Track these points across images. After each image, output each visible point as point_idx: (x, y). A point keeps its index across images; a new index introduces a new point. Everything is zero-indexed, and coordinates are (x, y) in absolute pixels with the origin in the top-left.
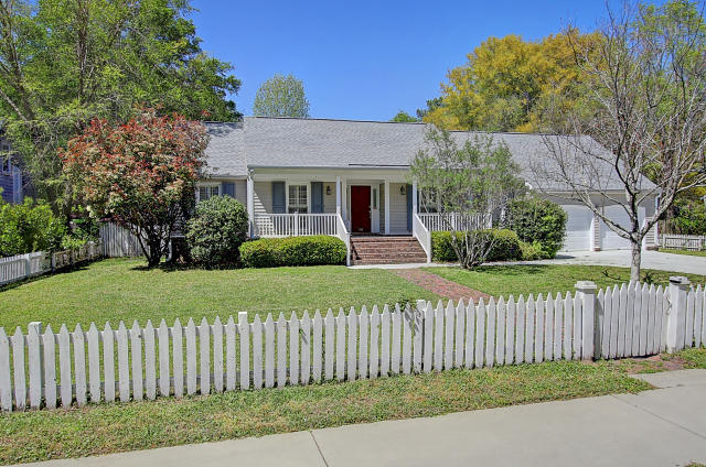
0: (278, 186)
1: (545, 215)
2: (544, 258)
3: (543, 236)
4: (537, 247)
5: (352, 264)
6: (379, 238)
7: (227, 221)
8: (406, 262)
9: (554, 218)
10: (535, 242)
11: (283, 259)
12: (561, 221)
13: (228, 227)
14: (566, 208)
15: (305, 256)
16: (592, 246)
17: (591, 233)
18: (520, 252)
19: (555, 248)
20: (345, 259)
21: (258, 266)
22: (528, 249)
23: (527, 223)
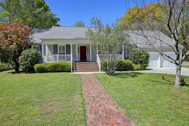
0: (55, 46)
1: (142, 55)
2: (141, 70)
3: (141, 62)
4: (139, 66)
5: (73, 72)
6: (89, 63)
7: (29, 57)
8: (92, 71)
9: (145, 56)
10: (138, 64)
11: (49, 70)
12: (148, 57)
13: (29, 59)
14: (149, 53)
15: (56, 69)
16: (159, 66)
17: (159, 61)
18: (133, 68)
19: (145, 66)
20: (71, 70)
21: (40, 72)
22: (135, 67)
23: (135, 58)
